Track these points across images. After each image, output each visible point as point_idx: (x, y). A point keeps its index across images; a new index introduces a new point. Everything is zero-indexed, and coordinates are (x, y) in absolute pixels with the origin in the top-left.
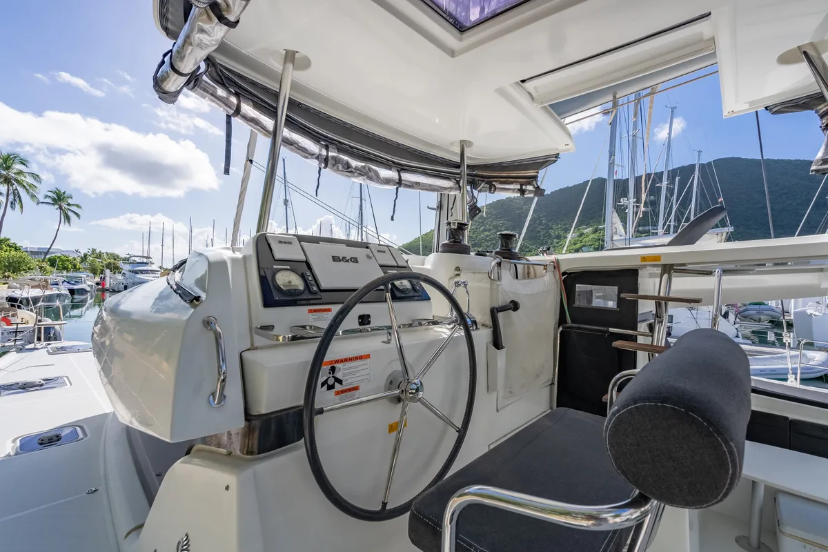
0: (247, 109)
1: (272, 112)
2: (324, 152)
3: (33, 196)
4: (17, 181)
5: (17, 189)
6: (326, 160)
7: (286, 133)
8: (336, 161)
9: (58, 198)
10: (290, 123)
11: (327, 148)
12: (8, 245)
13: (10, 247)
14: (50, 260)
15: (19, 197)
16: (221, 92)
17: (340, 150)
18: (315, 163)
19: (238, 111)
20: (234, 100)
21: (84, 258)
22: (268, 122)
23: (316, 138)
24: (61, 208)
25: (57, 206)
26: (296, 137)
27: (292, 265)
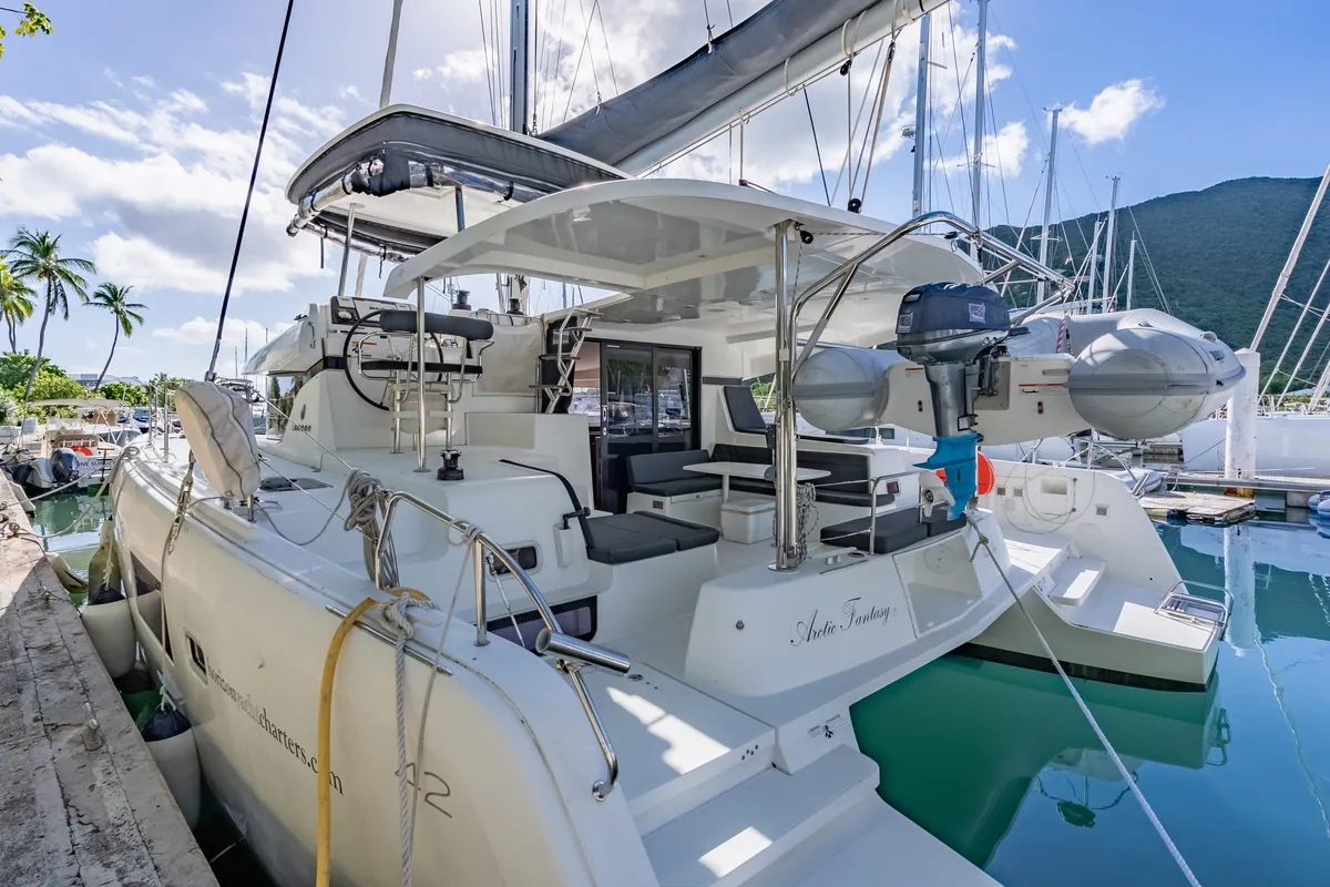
0: (331, 233)
1: (345, 232)
2: (383, 251)
3: (81, 292)
4: (60, 271)
5: (60, 285)
6: (384, 256)
7: (354, 242)
8: (391, 255)
9: (112, 297)
10: (355, 236)
11: (385, 248)
12: (47, 369)
13: (50, 371)
14: (103, 390)
15: (64, 296)
16: (317, 228)
17: (394, 248)
18: (378, 258)
19: (326, 236)
20: (324, 230)
21: (150, 390)
22: (343, 238)
23: (376, 243)
24: (117, 311)
25: (112, 309)
26: (360, 244)
27: (348, 309)
